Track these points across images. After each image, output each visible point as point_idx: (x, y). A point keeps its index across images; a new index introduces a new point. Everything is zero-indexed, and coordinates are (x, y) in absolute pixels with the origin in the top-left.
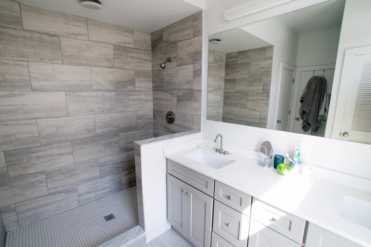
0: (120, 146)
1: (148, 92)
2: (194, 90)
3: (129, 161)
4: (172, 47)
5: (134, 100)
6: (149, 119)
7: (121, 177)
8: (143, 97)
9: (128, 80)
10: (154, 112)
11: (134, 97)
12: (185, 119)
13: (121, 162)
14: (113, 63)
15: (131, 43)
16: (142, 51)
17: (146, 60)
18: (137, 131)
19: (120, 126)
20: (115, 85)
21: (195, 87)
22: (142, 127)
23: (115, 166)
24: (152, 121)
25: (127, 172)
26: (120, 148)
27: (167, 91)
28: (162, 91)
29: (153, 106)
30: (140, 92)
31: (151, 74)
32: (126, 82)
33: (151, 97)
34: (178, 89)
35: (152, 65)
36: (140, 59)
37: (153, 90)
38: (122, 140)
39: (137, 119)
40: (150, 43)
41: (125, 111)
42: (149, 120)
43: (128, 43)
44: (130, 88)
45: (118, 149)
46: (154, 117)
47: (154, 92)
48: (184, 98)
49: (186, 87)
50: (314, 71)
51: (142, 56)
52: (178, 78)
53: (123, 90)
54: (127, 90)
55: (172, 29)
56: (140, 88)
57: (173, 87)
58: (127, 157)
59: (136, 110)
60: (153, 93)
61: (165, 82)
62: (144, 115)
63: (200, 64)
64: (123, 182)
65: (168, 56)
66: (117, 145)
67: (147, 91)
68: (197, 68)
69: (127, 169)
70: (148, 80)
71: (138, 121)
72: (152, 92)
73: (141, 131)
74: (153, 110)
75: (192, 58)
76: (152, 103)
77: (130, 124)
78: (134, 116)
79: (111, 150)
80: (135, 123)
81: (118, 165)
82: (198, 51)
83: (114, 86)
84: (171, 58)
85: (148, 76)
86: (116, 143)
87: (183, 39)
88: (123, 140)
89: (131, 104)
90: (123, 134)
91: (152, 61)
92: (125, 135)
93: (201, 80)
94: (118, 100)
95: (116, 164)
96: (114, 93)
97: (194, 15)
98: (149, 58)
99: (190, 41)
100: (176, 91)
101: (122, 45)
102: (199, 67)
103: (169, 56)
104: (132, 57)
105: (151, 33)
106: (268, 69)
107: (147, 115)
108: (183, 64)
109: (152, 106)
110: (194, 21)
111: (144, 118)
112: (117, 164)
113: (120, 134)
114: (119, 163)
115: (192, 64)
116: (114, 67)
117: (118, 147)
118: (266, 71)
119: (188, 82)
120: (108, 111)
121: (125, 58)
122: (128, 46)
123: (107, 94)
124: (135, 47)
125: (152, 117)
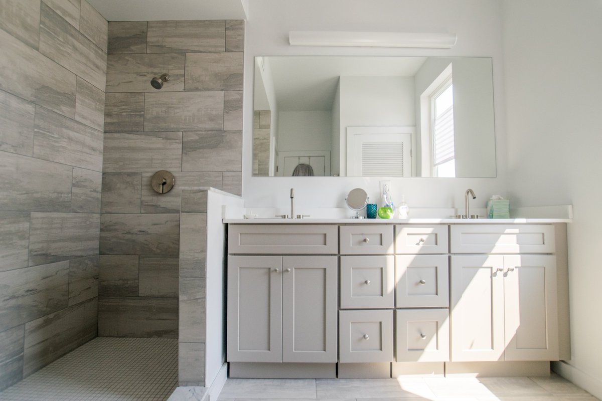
0: (31, 247)
1: (96, 133)
2: (225, 132)
3: (47, 290)
4: (173, 58)
5: (70, 139)
6: (95, 191)
7: (24, 337)
8: (88, 140)
9: (62, 92)
10: (103, 178)
11: (72, 134)
13: (28, 291)
14: (37, 39)
15: (75, 19)
16: (92, 46)
17: (98, 67)
18: (71, 215)
19: (37, 192)
20: (35, 89)
21: (228, 126)
22: (81, 207)
23: (13, 302)
24: (99, 196)
25: (39, 321)
26: (30, 251)
27: (155, 133)
28: (139, 133)
29: (103, 164)
30: (82, 128)
31: (104, 97)
32: (59, 93)
33: (99, 145)
34: (186, 130)
35: (107, 81)
36: (88, 58)
37: (105, 132)
38: (36, 229)
39: (74, 185)
40: (106, 38)
41: (51, 160)
42: (95, 194)
43: (70, 15)
44: (65, 110)
45: (24, 254)
46: (103, 189)
47: (108, 135)
48: (201, 145)
49: (209, 125)
50: (299, 157)
51: (92, 56)
52: (188, 111)
53: (50, 108)
54: (59, 112)
55: (174, 28)
56: (84, 118)
57: (172, 126)
58: (44, 278)
59: (73, 164)
60: (105, 138)
61: (148, 116)
62: (86, 180)
63: (241, 92)
64: (25, 351)
65: (159, 71)
66: (24, 243)
67: (95, 130)
68: (234, 98)
69: (42, 314)
70: (97, 107)
71: (75, 190)
72: (103, 135)
73: (78, 215)
74: (104, 174)
75: (222, 82)
76: (101, 158)
77: (58, 193)
78: (68, 177)
79: (6, 256)
80: (68, 193)
81: (20, 301)
82: (235, 74)
83: (34, 91)
84: (169, 76)
85: (99, 99)
86: (22, 238)
87: (201, 49)
88: (38, 232)
89: (63, 147)
90: (40, 215)
91: (107, 74)
92: (44, 218)
93: (242, 117)
94: (38, 127)
95: (13, 297)
96: (30, 108)
97: (227, 22)
98: (103, 64)
99: (217, 56)
100: (180, 134)
101: (58, 12)
102: (238, 97)
103: (164, 72)
104: (75, 48)
105: (109, 22)
106: (265, 141)
107: (91, 181)
108: (200, 88)
109: (101, 166)
110: (226, 29)
111: (85, 187)
112: (18, 297)
113: (35, 215)
114: (23, 296)
115: (222, 90)
116: (37, 49)
117: (25, 248)
118: (262, 144)
119: (212, 118)
120: (13, 146)
121: (61, 41)
122: (68, 19)
123: (14, 103)
124: (82, 32)
125: (100, 189)
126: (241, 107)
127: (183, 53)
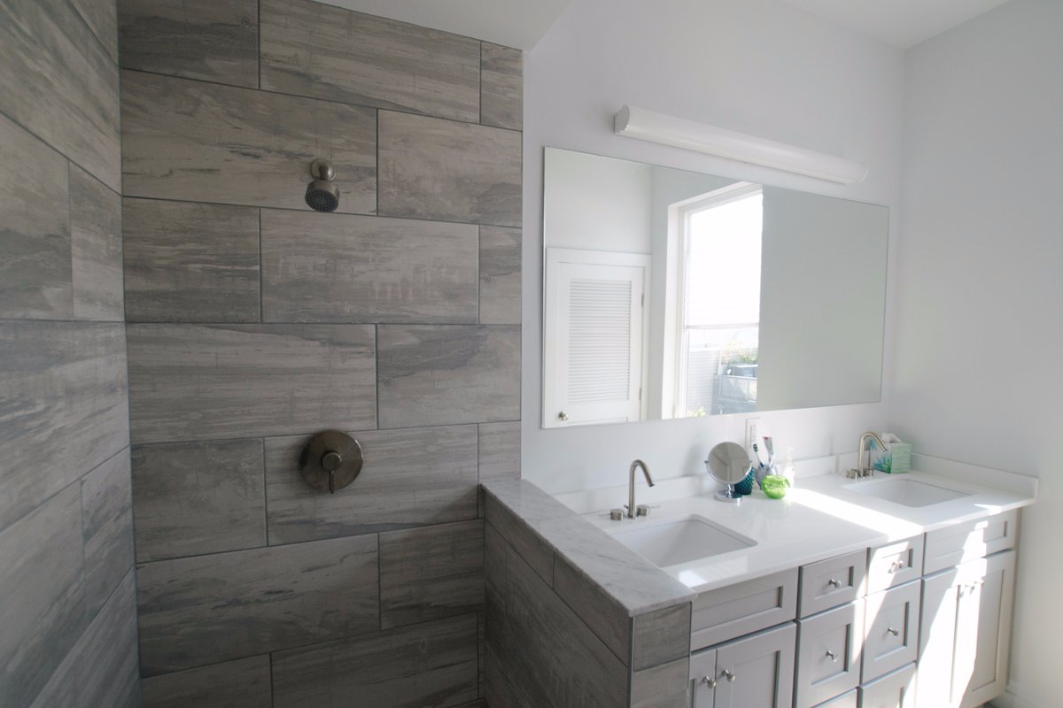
2: (484, 326)
6: (122, 511)
9: (42, 233)
10: (133, 460)
12: (431, 449)
16: (92, 43)
17: (105, 115)
21: (491, 313)
22: (104, 586)
24: (129, 516)
27: (298, 328)
29: (131, 419)
31: (119, 212)
32: (39, 244)
33: (122, 366)
34: (384, 320)
36: (86, 90)
39: (87, 535)
42: (123, 522)
44: (53, 296)
47: (141, 331)
48: (425, 360)
51: (93, 79)
52: (390, 270)
56: (89, 300)
57: (348, 308)
60: (130, 341)
61: (274, 279)
62: (105, 498)
68: (501, 244)
70: (110, 248)
71: (90, 548)
72: (122, 331)
75: (475, 201)
78: (75, 524)
80: (79, 573)
82: (503, 183)
84: (335, 169)
85: (112, 221)
87: (420, 106)
91: (122, 133)
93: (519, 292)
97: (485, 46)
99: (460, 131)
100: (371, 329)
102: (511, 242)
103: (317, 153)
107: (115, 488)
108: (418, 211)
109: (127, 426)
110: (483, 65)
111: (107, 517)
115: (473, 222)
119: (452, 293)
121: (26, 36)
126: (518, 268)
127: (372, 108)
